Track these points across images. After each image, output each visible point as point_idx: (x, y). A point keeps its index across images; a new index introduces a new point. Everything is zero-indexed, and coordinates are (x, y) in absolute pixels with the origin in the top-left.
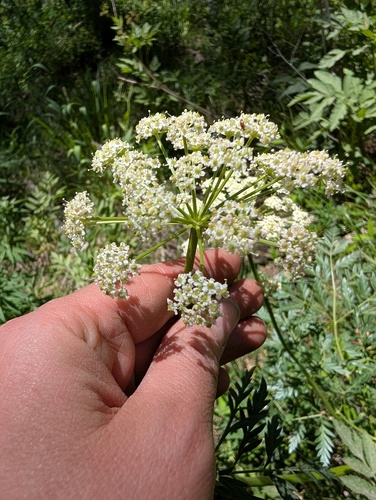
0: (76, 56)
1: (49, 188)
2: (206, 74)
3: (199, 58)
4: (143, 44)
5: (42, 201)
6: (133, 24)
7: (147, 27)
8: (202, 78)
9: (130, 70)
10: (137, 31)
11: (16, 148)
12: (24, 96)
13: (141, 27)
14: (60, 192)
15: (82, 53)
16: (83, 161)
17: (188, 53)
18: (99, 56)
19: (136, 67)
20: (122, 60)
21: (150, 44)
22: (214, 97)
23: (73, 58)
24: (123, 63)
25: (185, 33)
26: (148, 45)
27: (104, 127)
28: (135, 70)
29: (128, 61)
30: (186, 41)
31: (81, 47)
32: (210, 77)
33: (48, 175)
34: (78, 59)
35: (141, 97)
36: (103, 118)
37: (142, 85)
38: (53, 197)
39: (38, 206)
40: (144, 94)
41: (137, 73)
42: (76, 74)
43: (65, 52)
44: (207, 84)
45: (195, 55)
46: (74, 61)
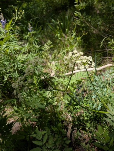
0: (61, 6)
1: (49, 44)
2: (99, 18)
3: (98, 12)
4: (82, 8)
5: (46, 48)
6: (81, 2)
7: (84, 3)
8: (98, 19)
9: (77, 15)
10: (81, 4)
11: (41, 31)
12: (44, 16)
13: (83, 3)
14: (52, 46)
15: (63, 5)
16: (59, 38)
17: (95, 10)
18: (68, 7)
19: (79, 14)
20: (76, 12)
21: (84, 8)
22: (100, 25)
23: (60, 6)
24: (76, 13)
25: (95, 3)
26: (84, 9)
27: (67, 30)
28: (79, 15)
29: (77, 12)
30: (95, 6)
31: (63, 3)
32: (100, 19)
33: (49, 41)
34: (62, 7)
35: (79, 23)
36: (67, 27)
37: (80, 19)
38: (50, 47)
39: (45, 49)
40: (80, 22)
41: (79, 16)
42: (60, 11)
43: (58, 4)
44: (99, 21)
45: (97, 11)
46: (60, 7)
